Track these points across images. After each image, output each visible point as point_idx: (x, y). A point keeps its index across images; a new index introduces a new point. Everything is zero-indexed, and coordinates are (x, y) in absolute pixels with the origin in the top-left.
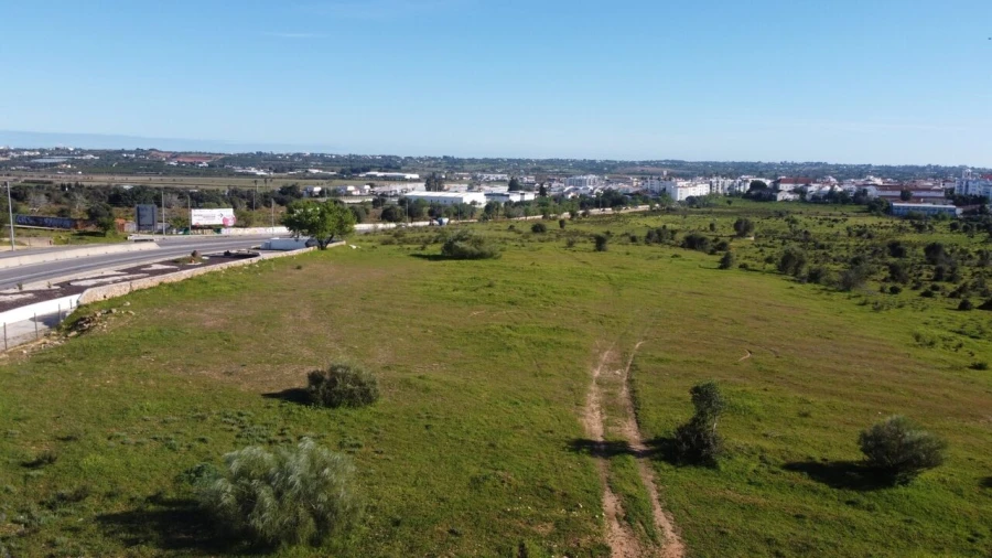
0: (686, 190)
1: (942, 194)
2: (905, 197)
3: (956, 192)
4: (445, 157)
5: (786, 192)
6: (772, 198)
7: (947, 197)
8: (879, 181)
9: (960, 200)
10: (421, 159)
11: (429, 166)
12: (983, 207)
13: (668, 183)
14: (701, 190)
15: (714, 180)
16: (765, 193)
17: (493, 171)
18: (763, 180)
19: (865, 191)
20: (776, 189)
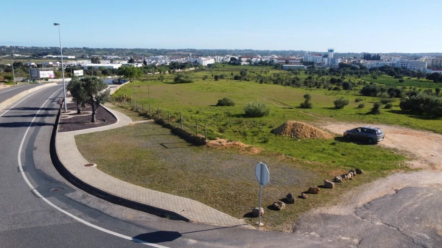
0: (206, 61)
1: (299, 61)
2: (287, 63)
3: (303, 60)
4: (84, 48)
5: (244, 62)
6: (239, 64)
7: (301, 62)
8: (276, 57)
9: (305, 63)
10: (72, 49)
11: (77, 52)
12: (313, 66)
13: (198, 58)
14: (211, 61)
15: (216, 57)
16: (237, 62)
17: (110, 54)
18: (235, 57)
19: (273, 61)
20: (240, 60)
